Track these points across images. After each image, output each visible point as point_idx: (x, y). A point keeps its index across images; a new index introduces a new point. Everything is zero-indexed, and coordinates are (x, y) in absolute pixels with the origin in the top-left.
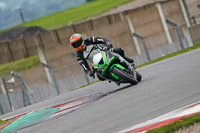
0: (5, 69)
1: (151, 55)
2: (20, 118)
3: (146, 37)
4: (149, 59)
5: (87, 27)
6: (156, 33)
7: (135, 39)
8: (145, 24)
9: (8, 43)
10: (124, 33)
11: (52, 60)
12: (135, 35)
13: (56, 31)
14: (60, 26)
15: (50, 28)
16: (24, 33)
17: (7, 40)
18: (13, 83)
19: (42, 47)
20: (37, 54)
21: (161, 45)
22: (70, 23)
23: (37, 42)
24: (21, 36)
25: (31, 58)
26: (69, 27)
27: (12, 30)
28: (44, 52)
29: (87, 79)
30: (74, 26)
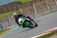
0: (11, 14)
1: (52, 10)
2: (15, 28)
3: (51, 5)
4: (52, 11)
6: (54, 4)
7: (48, 5)
8: (50, 1)
9: (11, 6)
11: (24, 11)
13: (25, 3)
14: (26, 2)
15: (23, 2)
16: (16, 3)
17: (11, 5)
18: (13, 18)
19: (21, 7)
20: (20, 9)
21: (55, 7)
22: (29, 1)
23: (20, 6)
24: (15, 4)
25: (18, 11)
26: (29, 2)
27: (13, 3)
28: (22, 9)
29: (34, 17)
30: (30, 2)
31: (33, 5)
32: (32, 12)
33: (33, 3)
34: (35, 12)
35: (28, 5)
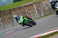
5: (13, 10)
10: (24, 12)
11: (3, 19)
12: (27, 13)
13: (4, 11)
29: (13, 25)
30: (9, 10)
31: (12, 14)
32: (11, 20)
33: (12, 11)
34: (14, 20)
35: (8, 13)
